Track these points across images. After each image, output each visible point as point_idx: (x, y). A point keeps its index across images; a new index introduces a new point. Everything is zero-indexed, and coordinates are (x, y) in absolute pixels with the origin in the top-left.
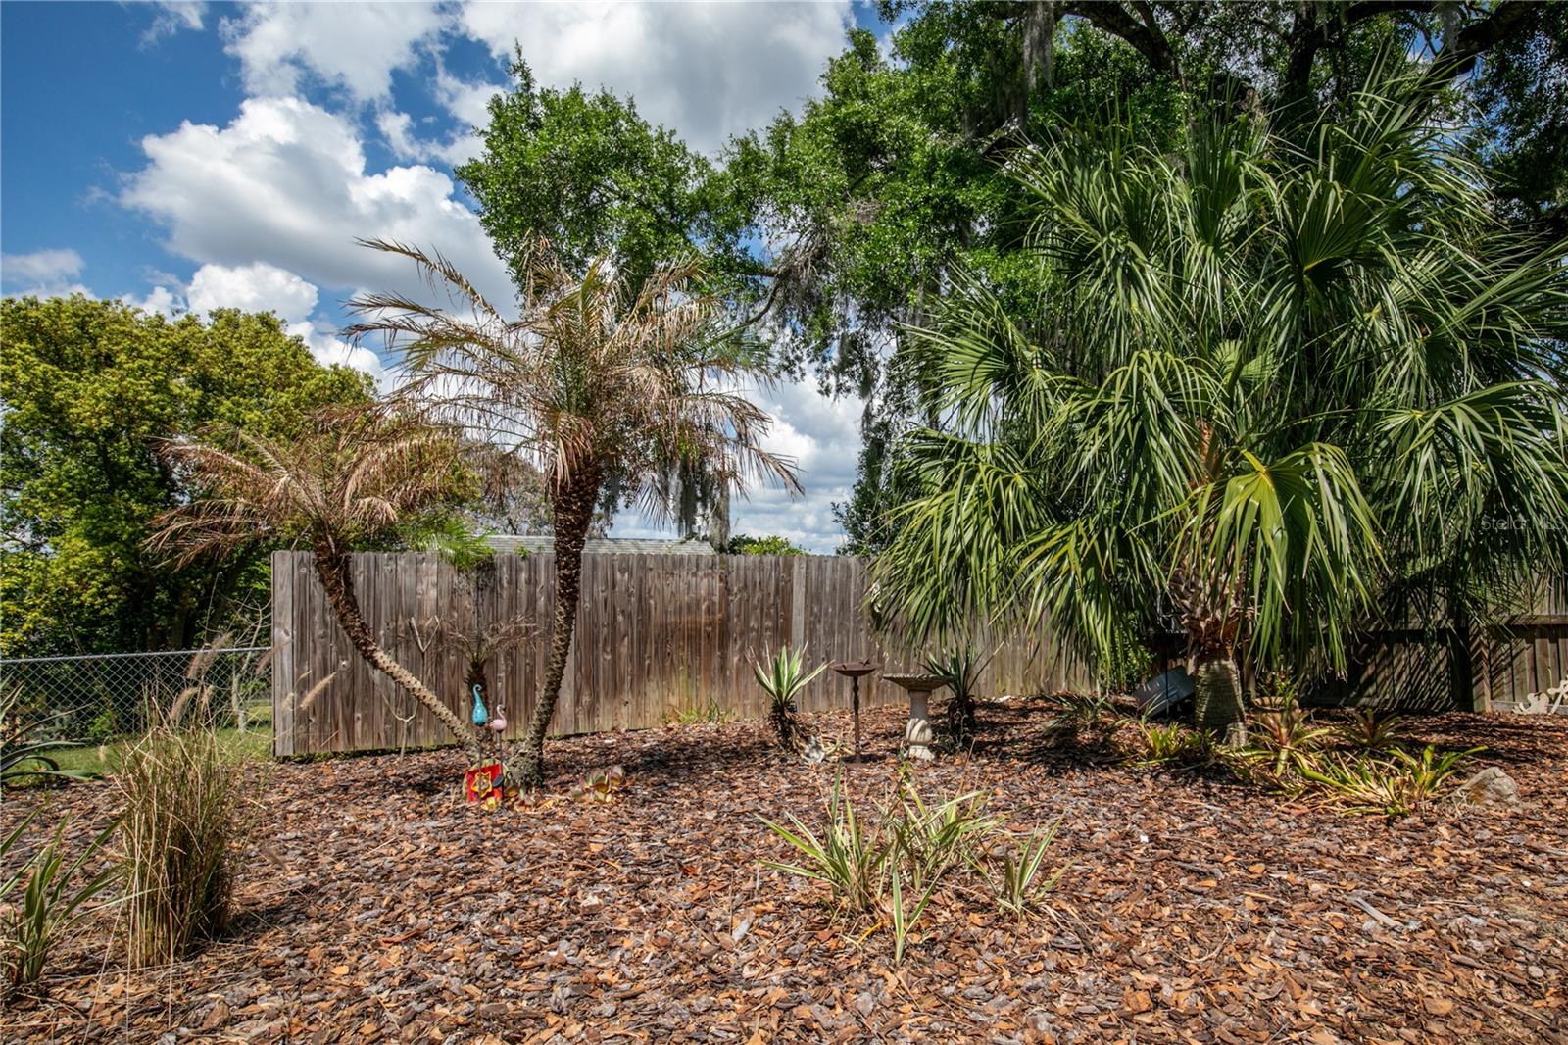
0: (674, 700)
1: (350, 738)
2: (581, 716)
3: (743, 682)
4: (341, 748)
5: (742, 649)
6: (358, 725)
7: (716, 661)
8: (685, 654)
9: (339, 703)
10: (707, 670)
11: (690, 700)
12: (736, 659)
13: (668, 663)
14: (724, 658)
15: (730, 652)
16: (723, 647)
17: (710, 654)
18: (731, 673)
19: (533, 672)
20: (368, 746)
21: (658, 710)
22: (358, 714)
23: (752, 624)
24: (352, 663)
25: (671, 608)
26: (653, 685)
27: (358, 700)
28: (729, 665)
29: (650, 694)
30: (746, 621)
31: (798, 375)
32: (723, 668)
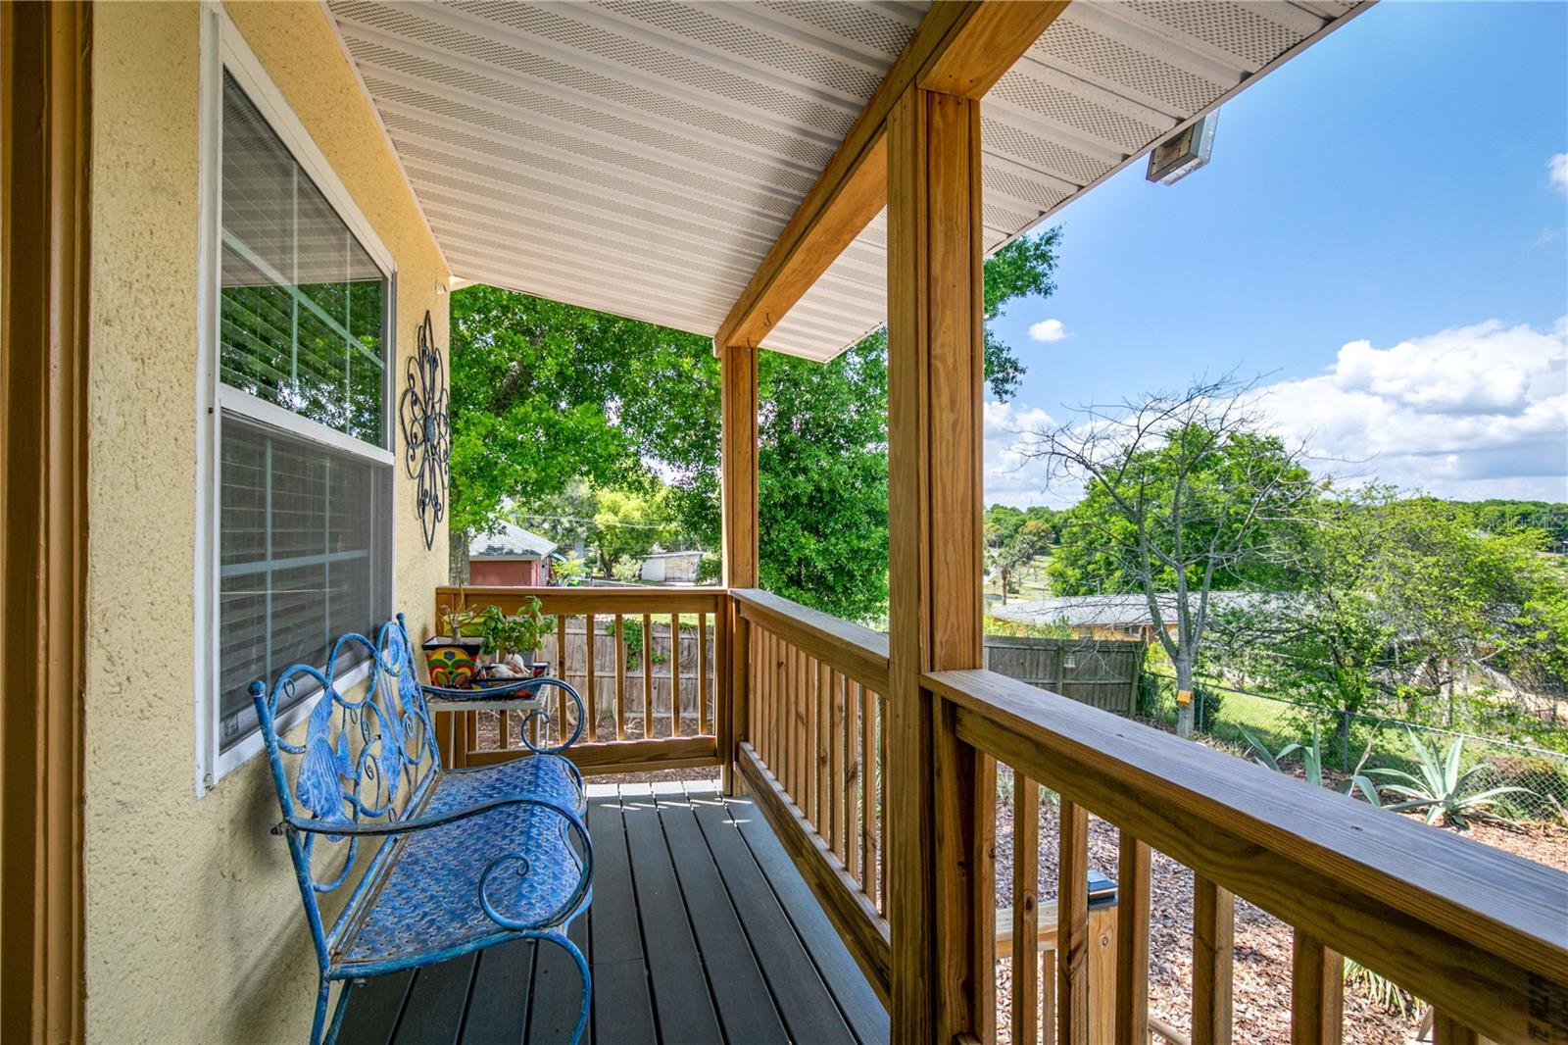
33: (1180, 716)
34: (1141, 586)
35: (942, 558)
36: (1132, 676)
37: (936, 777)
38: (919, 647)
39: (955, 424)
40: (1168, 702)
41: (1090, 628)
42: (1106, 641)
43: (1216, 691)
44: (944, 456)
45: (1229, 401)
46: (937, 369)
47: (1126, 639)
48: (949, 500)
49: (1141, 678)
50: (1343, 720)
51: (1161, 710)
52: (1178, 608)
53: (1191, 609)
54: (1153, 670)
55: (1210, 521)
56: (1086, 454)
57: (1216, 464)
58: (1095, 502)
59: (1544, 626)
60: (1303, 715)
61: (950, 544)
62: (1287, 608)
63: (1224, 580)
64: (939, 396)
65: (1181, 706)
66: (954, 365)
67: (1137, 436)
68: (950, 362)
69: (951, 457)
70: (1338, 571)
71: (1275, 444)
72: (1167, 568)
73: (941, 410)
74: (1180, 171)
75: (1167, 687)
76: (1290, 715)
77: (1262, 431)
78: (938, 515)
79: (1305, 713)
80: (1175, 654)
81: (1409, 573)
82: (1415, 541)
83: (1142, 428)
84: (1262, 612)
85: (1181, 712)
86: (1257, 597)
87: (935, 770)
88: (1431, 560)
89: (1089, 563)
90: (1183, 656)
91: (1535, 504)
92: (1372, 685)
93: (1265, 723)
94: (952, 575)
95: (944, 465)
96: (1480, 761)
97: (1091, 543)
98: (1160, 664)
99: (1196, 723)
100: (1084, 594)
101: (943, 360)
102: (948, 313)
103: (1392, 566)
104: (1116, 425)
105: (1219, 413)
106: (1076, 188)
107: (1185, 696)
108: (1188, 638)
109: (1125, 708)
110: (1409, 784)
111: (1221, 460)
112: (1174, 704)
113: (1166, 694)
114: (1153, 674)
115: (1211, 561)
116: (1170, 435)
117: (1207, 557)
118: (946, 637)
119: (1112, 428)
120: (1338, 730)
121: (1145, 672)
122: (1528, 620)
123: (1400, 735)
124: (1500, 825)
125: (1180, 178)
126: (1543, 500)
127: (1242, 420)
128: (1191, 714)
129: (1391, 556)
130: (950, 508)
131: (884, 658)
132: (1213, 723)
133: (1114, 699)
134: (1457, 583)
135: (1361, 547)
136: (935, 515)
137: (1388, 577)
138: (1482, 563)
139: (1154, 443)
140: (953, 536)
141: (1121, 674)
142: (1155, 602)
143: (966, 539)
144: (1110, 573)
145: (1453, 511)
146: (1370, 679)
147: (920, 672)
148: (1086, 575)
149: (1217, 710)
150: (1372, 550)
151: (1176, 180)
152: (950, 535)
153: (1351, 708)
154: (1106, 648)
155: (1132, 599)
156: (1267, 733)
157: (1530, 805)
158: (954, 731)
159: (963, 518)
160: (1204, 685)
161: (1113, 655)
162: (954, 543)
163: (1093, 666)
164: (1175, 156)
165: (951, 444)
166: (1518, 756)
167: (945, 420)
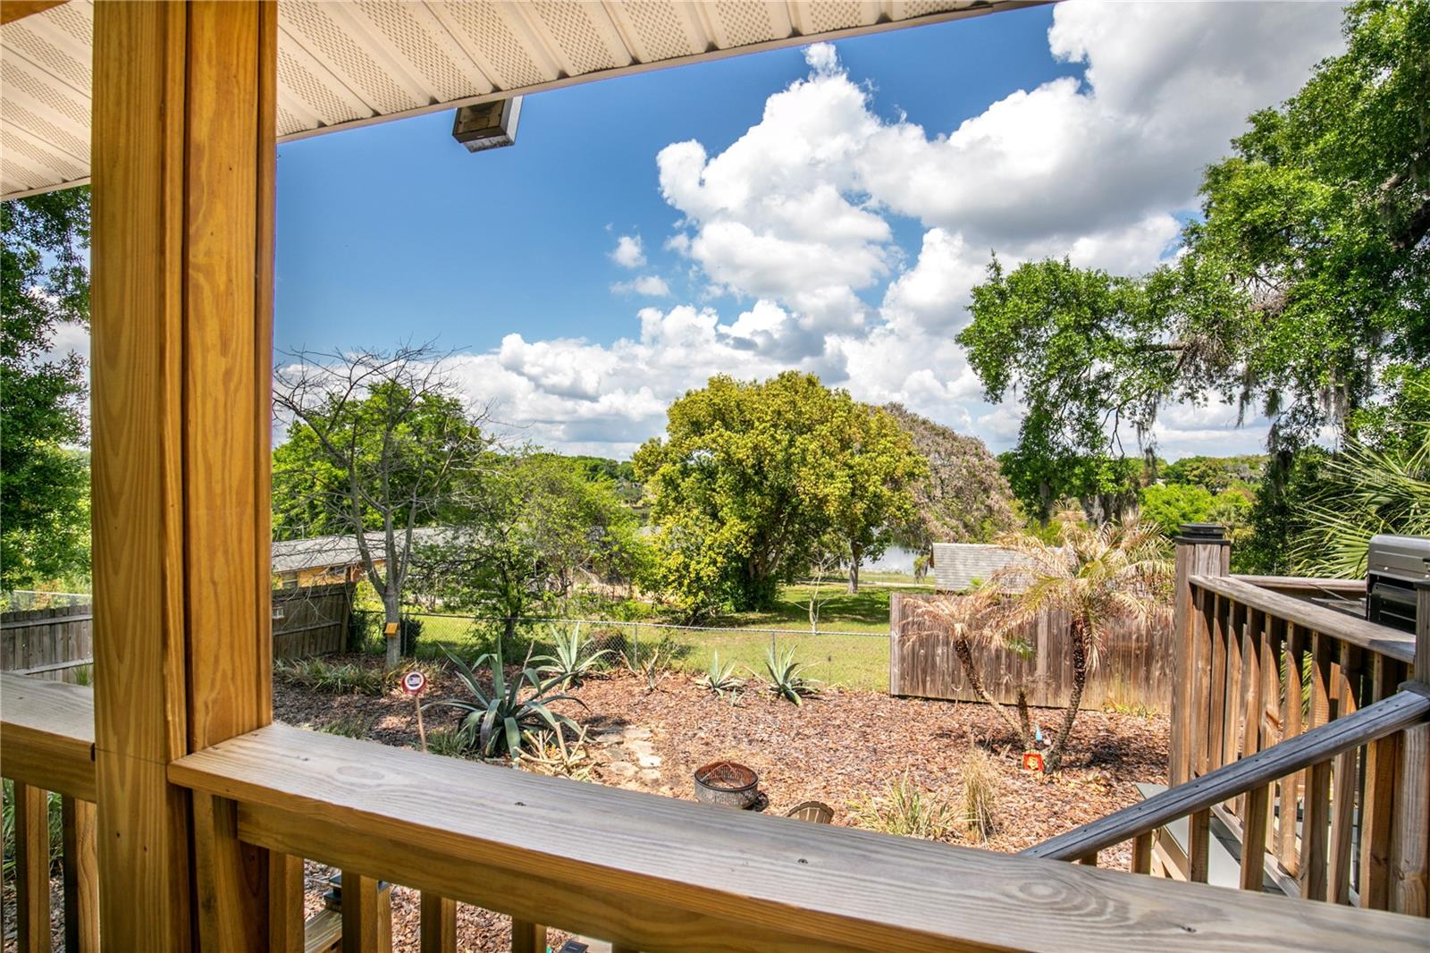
0: (1111, 695)
1: (924, 691)
2: (1049, 696)
3: (1162, 689)
4: (920, 694)
5: (1162, 668)
6: (928, 684)
7: (1142, 672)
8: (1120, 666)
9: (919, 672)
10: (1136, 678)
11: (1122, 696)
12: (1157, 673)
13: (1108, 671)
14: (1148, 672)
15: (1153, 669)
16: (1148, 664)
17: (1137, 668)
18: (1154, 682)
19: (1021, 667)
20: (933, 696)
21: (1100, 700)
22: (928, 678)
23: (1171, 651)
24: (926, 652)
25: (1111, 636)
26: (1097, 683)
27: (929, 671)
28: (1152, 676)
29: (1095, 688)
30: (1167, 649)
31: (1201, 400)
32: (1147, 679)
33: (389, 647)
34: (350, 530)
35: (205, 575)
36: (342, 618)
37: (201, 911)
38: (166, 722)
39: (228, 374)
40: (375, 633)
41: (295, 573)
42: (316, 586)
43: (417, 618)
44: (209, 421)
45: (430, 367)
46: (197, 286)
47: (335, 582)
48: (218, 489)
49: (351, 616)
50: (509, 623)
51: (370, 643)
52: (386, 549)
53: (397, 549)
54: (361, 607)
55: (409, 469)
56: (296, 399)
57: (411, 419)
58: (298, 446)
59: (616, 542)
60: (483, 626)
61: (220, 555)
62: (472, 541)
63: (423, 520)
64: (202, 328)
65: (386, 638)
66: (227, 288)
67: (348, 387)
68: (221, 280)
69: (220, 425)
70: (508, 511)
71: (455, 405)
72: (369, 509)
73: (205, 350)
74: (486, 142)
75: (376, 621)
76: (474, 627)
77: (447, 394)
78: (199, 513)
79: (484, 624)
80: (383, 591)
81: (549, 511)
82: (554, 488)
83: (354, 380)
84: (454, 547)
85: (389, 643)
86: (450, 534)
87: (201, 899)
88: (562, 500)
89: (293, 507)
90: (391, 592)
91: (601, 459)
92: (528, 596)
93: (453, 638)
94: (223, 600)
95: (210, 436)
96: (587, 638)
97: (294, 487)
98: (369, 601)
99: (402, 651)
100: (288, 539)
101: (209, 274)
102: (219, 206)
103: (540, 506)
104: (328, 373)
105: (422, 376)
106: (371, 113)
107: (392, 628)
108: (395, 574)
109: (335, 648)
110: (548, 663)
111: (415, 415)
112: (381, 636)
113: (374, 628)
114: (362, 612)
115: (414, 505)
116: (373, 389)
117: (411, 502)
118: (214, 695)
119: (325, 376)
120: (506, 632)
121: (355, 611)
122: (610, 539)
123: (543, 628)
124: (598, 678)
125: (485, 148)
126: (604, 457)
127: (440, 384)
128: (397, 643)
129: (539, 499)
130: (219, 502)
131: (84, 744)
132: (415, 646)
133: (324, 641)
134: (574, 517)
135: (521, 492)
136: (193, 512)
137: (538, 514)
138: (588, 502)
139: (363, 395)
140: (225, 542)
141: (331, 618)
142: (364, 545)
143: (245, 545)
144: (314, 516)
145: (568, 464)
146: (526, 591)
147: (167, 761)
148: (290, 521)
149: (418, 634)
150: (528, 494)
151: (480, 149)
152: (218, 542)
153: (514, 615)
154: (317, 593)
155: (343, 544)
156: (455, 644)
157: (611, 659)
158: (235, 832)
159: (241, 515)
160: (408, 614)
161: (324, 600)
162: (226, 552)
163: (303, 614)
164: (483, 123)
165: (221, 404)
166: (604, 628)
167: (211, 368)
